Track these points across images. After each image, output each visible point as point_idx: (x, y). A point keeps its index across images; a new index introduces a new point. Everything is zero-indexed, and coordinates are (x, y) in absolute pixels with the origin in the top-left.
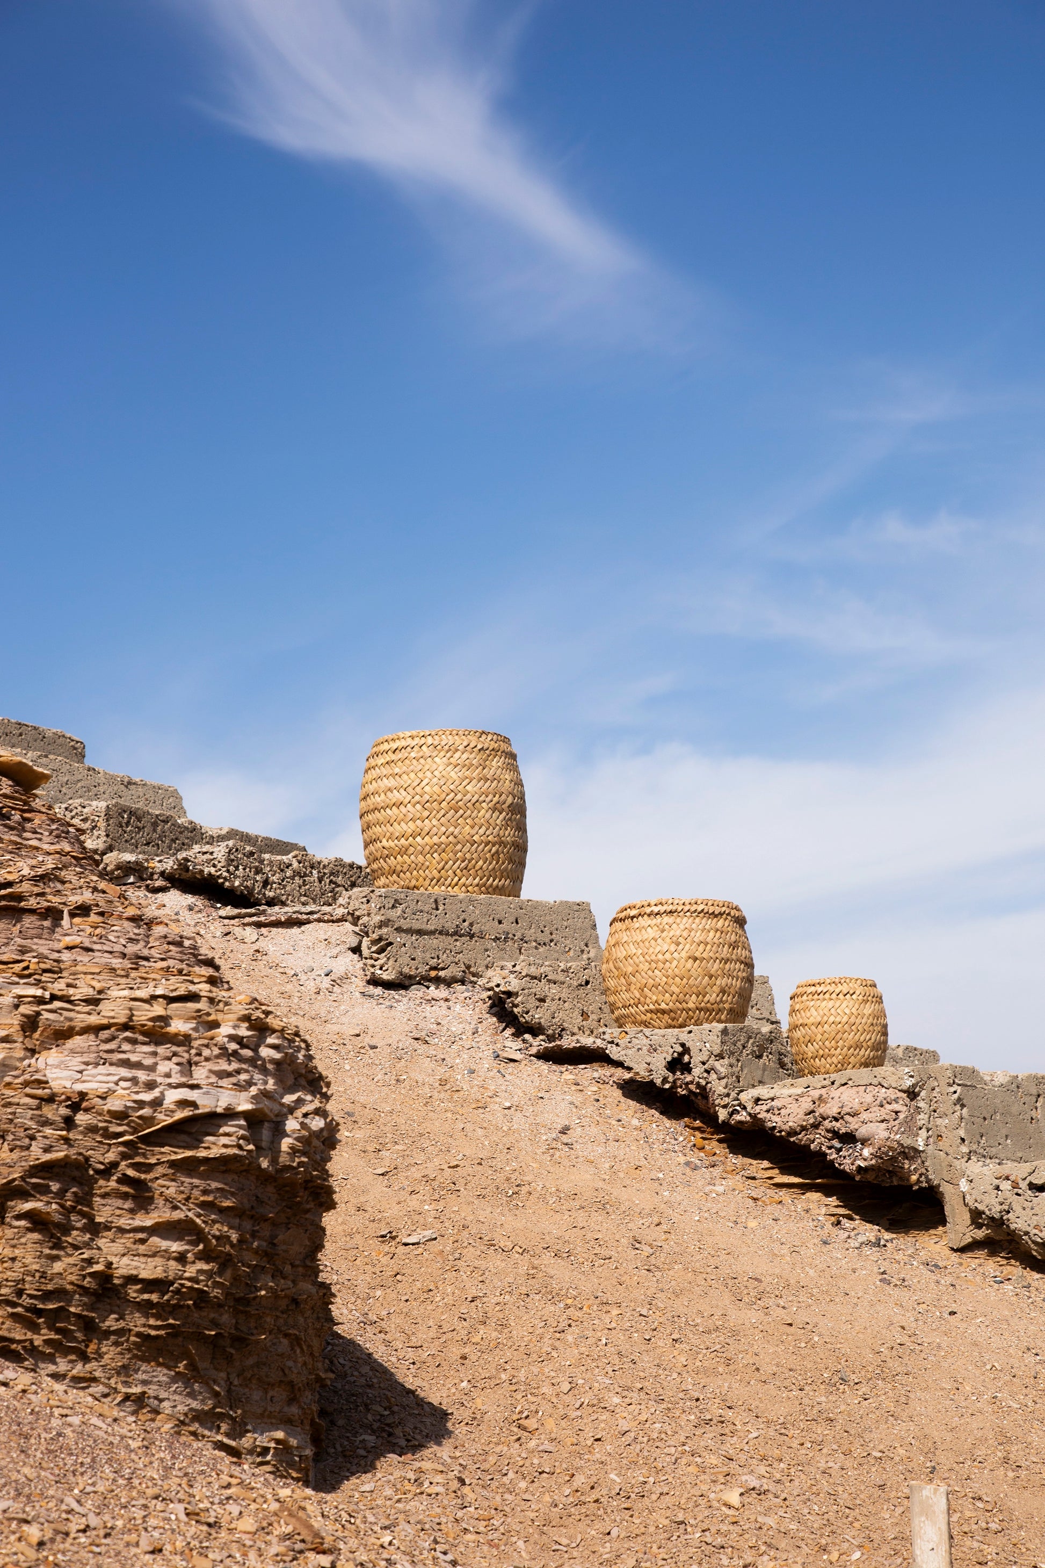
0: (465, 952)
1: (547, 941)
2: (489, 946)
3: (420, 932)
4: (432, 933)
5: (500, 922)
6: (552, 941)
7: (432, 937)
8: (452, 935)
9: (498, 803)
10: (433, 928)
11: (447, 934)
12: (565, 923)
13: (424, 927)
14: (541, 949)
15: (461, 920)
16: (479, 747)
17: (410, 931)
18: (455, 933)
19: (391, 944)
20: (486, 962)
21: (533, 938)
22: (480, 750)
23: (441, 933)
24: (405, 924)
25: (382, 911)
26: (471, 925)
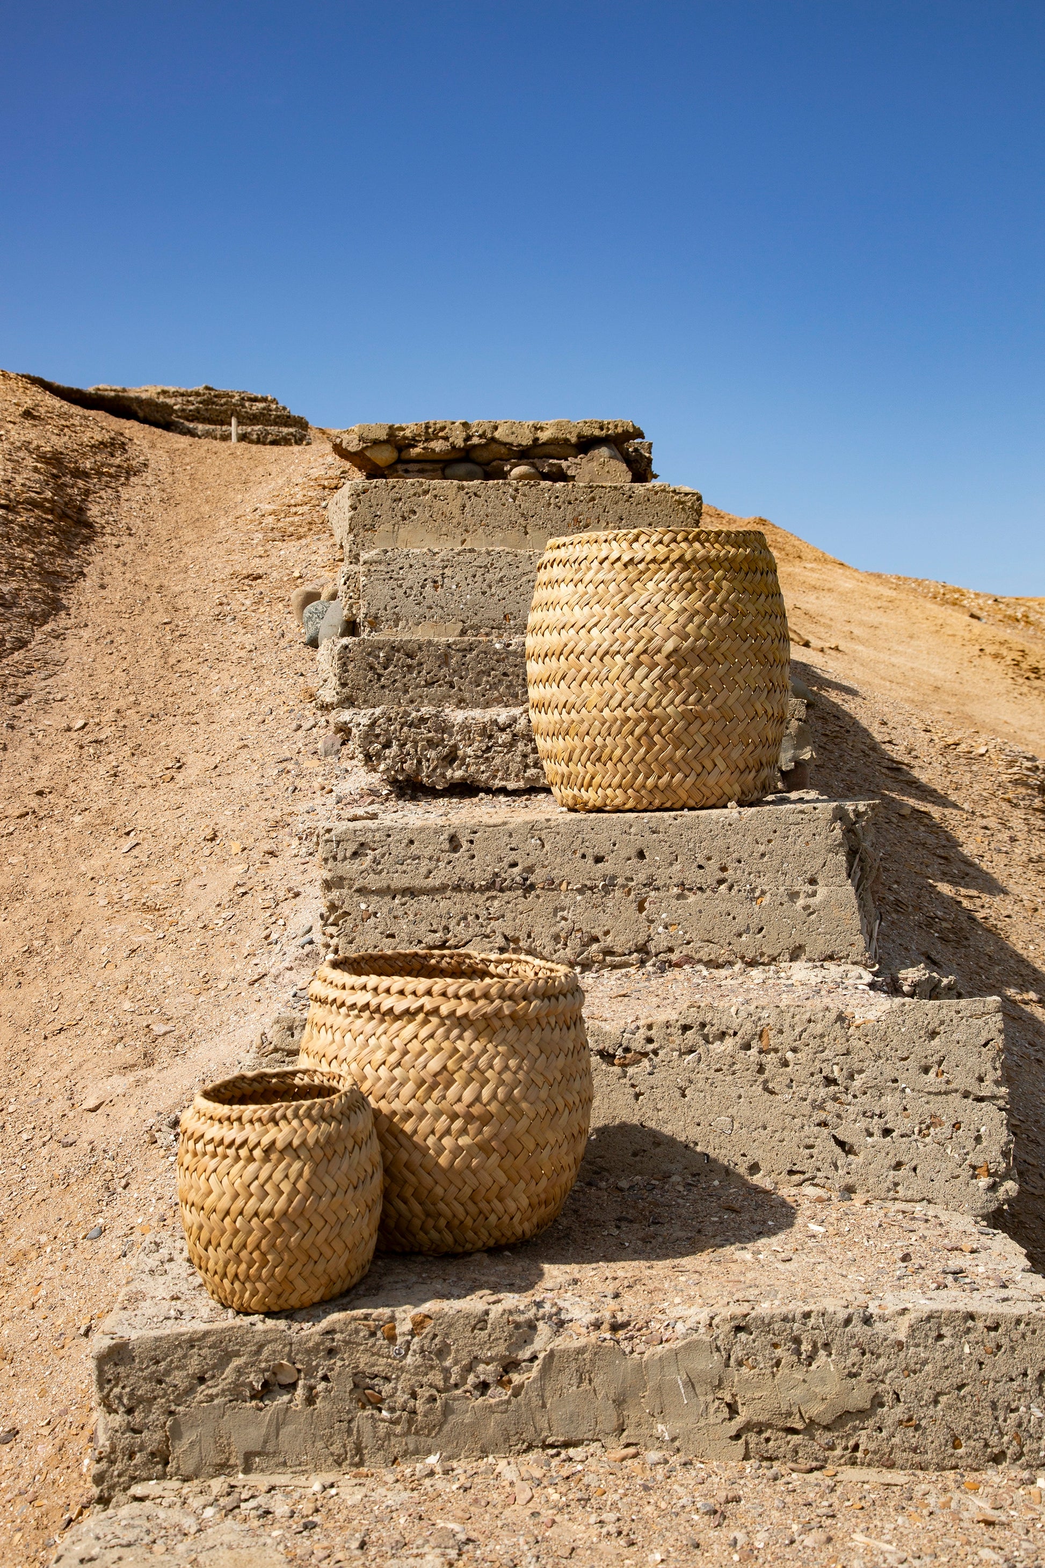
0: (509, 916)
1: (712, 881)
2: (567, 903)
3: (411, 892)
4: (431, 891)
5: (599, 860)
6: (721, 882)
7: (438, 897)
8: (482, 890)
9: (645, 652)
10: (437, 883)
11: (472, 888)
12: (762, 848)
13: (419, 882)
14: (692, 898)
15: (505, 864)
16: (625, 558)
17: (389, 892)
18: (490, 886)
19: (347, 914)
20: (554, 930)
21: (675, 881)
22: (626, 565)
23: (457, 888)
24: (373, 882)
25: (331, 864)
26: (530, 870)
